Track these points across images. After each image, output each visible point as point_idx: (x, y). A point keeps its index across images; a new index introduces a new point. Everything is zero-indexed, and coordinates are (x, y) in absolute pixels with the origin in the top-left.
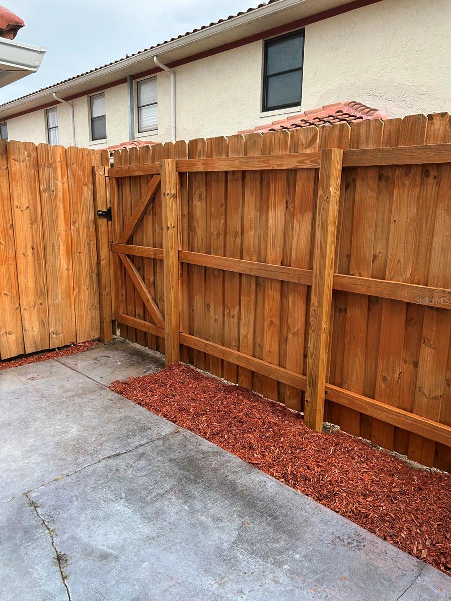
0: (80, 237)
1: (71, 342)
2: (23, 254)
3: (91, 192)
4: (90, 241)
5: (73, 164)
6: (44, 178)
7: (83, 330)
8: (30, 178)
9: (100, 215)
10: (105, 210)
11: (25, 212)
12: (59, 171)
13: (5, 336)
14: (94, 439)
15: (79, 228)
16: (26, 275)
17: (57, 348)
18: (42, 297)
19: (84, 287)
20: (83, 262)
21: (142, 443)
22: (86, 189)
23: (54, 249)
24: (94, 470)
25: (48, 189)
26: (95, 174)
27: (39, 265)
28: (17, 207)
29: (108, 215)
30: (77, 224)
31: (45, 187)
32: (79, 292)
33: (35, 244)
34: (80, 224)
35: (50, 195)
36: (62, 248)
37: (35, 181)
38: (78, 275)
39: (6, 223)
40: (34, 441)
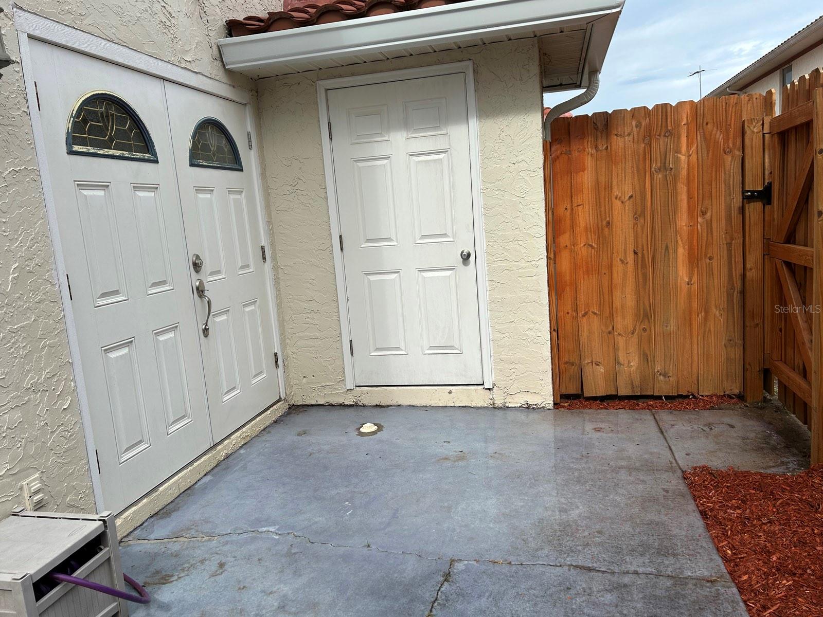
0: (712, 234)
1: (689, 392)
2: (621, 260)
3: (738, 163)
4: (732, 239)
5: (707, 124)
6: (659, 153)
7: (710, 377)
8: (639, 156)
9: (750, 197)
10: (760, 188)
11: (627, 204)
12: (684, 140)
13: (591, 367)
14: (586, 533)
15: (711, 220)
16: (624, 288)
17: (664, 396)
18: (646, 320)
19: (714, 311)
20: (715, 272)
21: (640, 570)
22: (730, 159)
23: (668, 252)
24: (543, 573)
25: (664, 167)
26: (746, 133)
27: (645, 276)
28: (616, 198)
29: (765, 196)
30: (709, 214)
31: (659, 165)
32: (706, 319)
33: (640, 246)
34: (714, 214)
35: (666, 176)
36: (682, 252)
37: (645, 159)
38: (705, 290)
39: (602, 220)
40: (522, 507)
